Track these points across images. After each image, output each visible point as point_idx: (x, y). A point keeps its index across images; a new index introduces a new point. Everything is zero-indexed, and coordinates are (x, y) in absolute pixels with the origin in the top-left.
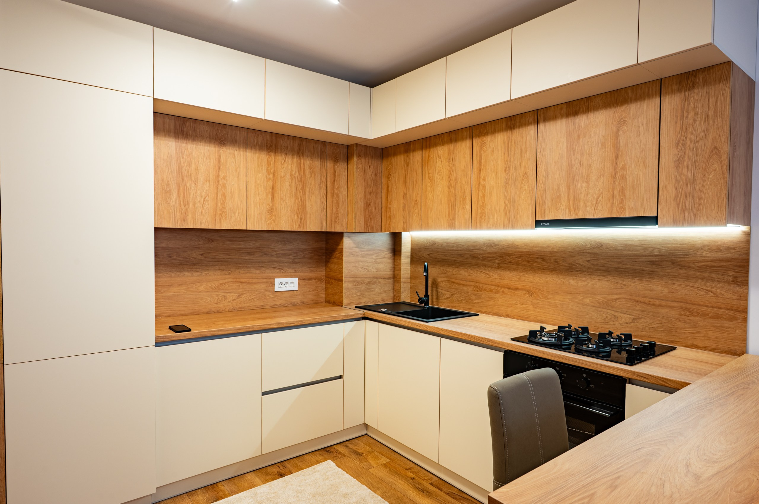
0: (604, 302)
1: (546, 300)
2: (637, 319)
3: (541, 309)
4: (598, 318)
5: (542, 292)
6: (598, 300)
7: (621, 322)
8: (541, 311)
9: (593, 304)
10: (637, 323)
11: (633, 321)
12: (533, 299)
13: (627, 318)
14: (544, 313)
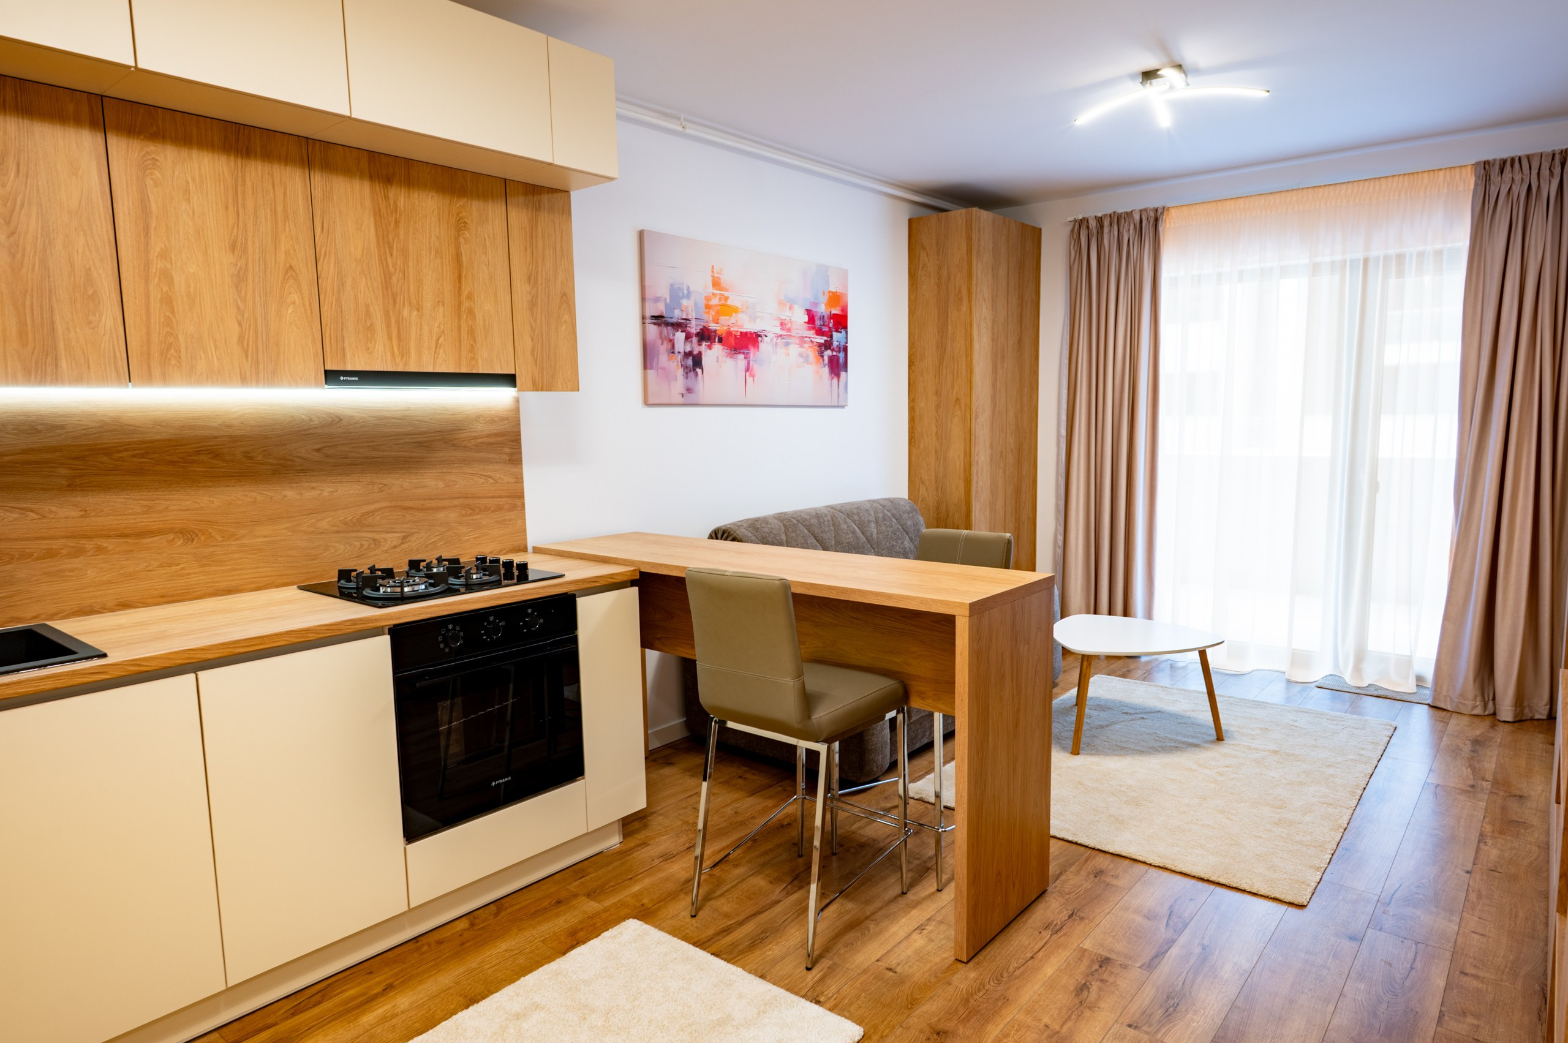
0: (354, 520)
1: (233, 543)
2: (408, 536)
3: (222, 565)
4: (347, 551)
5: (221, 528)
6: (345, 518)
7: (385, 548)
8: (222, 568)
9: (336, 528)
10: (410, 543)
11: (404, 541)
12: (197, 548)
13: (394, 539)
14: (232, 570)
